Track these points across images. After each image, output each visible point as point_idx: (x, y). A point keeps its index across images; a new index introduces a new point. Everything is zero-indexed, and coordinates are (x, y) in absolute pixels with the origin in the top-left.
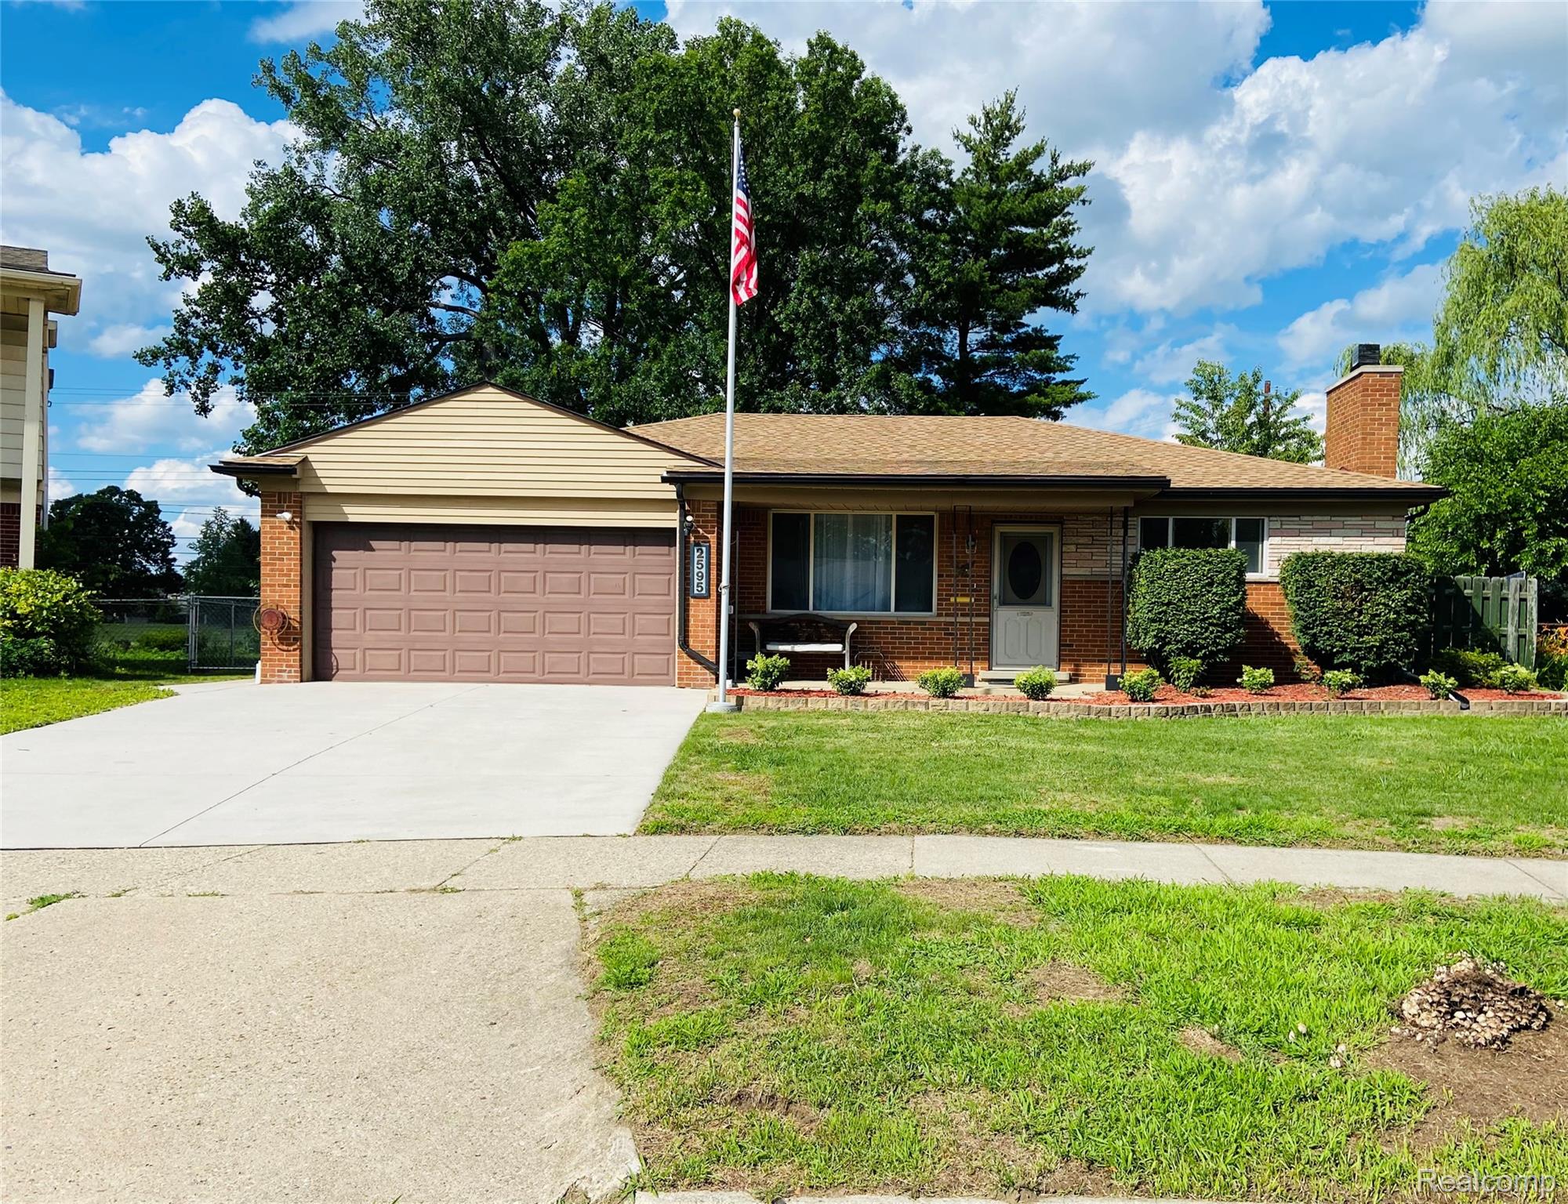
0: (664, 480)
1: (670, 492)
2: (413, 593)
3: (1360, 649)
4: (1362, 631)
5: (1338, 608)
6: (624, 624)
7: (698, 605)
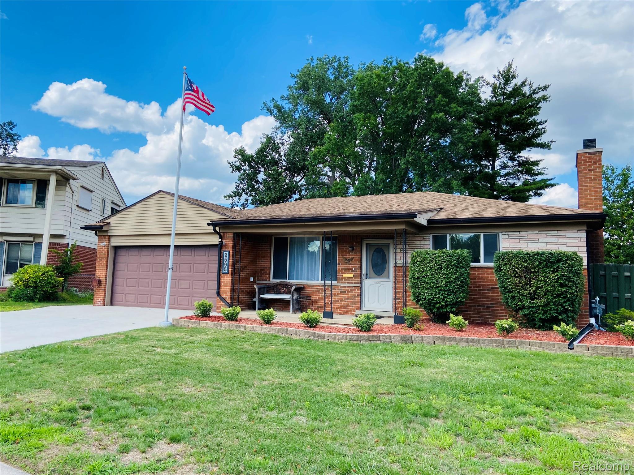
0: (209, 224)
1: (210, 229)
2: (141, 272)
3: (533, 307)
4: (533, 296)
5: (517, 283)
6: (204, 285)
7: (225, 277)
